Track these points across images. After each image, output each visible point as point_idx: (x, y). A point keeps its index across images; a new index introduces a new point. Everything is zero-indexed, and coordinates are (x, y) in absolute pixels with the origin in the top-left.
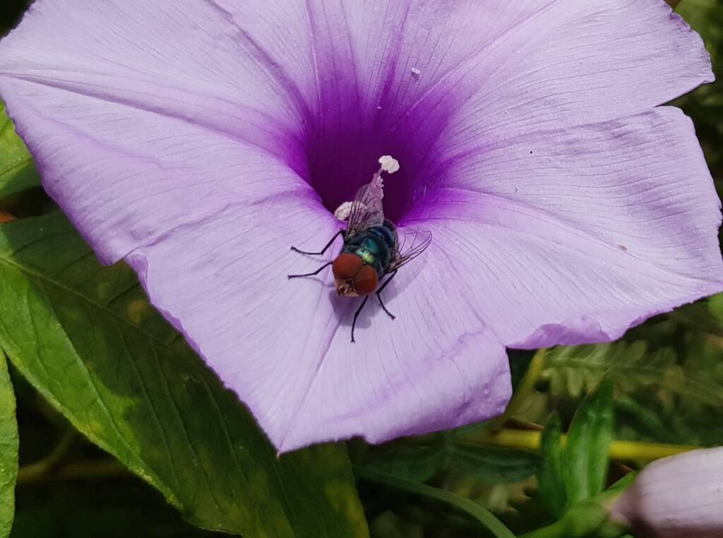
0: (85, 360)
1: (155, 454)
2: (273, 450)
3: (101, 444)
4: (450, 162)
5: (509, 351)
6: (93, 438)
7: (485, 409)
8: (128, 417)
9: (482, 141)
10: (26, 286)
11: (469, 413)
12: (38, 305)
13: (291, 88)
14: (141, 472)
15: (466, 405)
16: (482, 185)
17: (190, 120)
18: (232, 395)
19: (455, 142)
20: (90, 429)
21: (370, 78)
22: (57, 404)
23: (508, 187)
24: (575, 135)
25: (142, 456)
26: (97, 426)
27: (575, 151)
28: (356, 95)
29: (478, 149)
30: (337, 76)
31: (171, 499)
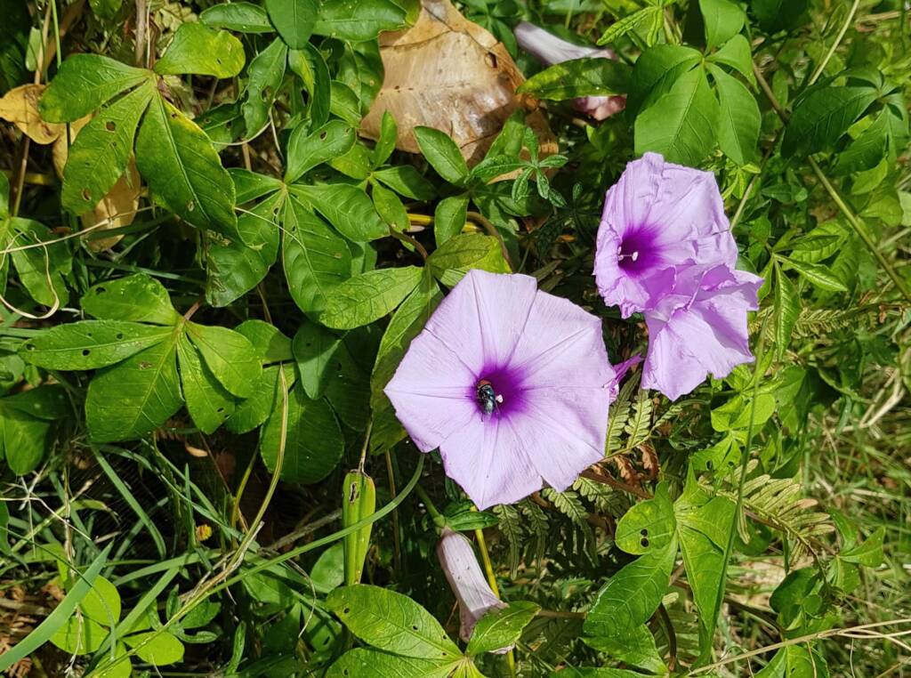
0: (407, 331)
1: (386, 361)
2: (384, 388)
3: (381, 345)
4: (507, 417)
5: (438, 448)
6: (382, 342)
7: (420, 446)
8: (393, 348)
9: (514, 424)
10: (424, 305)
11: (416, 441)
12: (419, 311)
13: (510, 359)
14: (378, 359)
15: (418, 440)
16: (500, 429)
17: (482, 333)
18: (395, 372)
19: (514, 418)
20: (385, 340)
21: (526, 383)
22: (388, 328)
23: (500, 436)
24: (524, 454)
25: (383, 357)
26: (387, 341)
27: (519, 454)
28: (521, 381)
29: (511, 424)
30: (522, 372)
31: (374, 370)
